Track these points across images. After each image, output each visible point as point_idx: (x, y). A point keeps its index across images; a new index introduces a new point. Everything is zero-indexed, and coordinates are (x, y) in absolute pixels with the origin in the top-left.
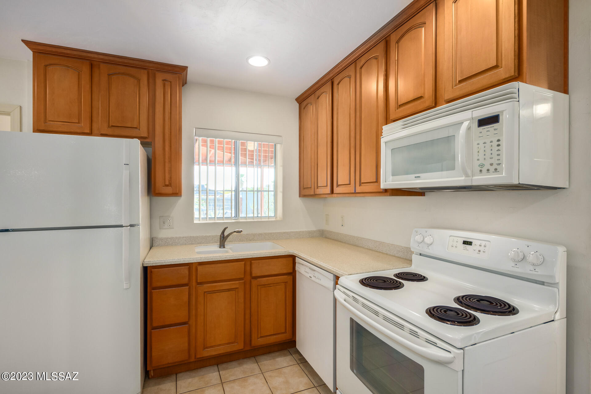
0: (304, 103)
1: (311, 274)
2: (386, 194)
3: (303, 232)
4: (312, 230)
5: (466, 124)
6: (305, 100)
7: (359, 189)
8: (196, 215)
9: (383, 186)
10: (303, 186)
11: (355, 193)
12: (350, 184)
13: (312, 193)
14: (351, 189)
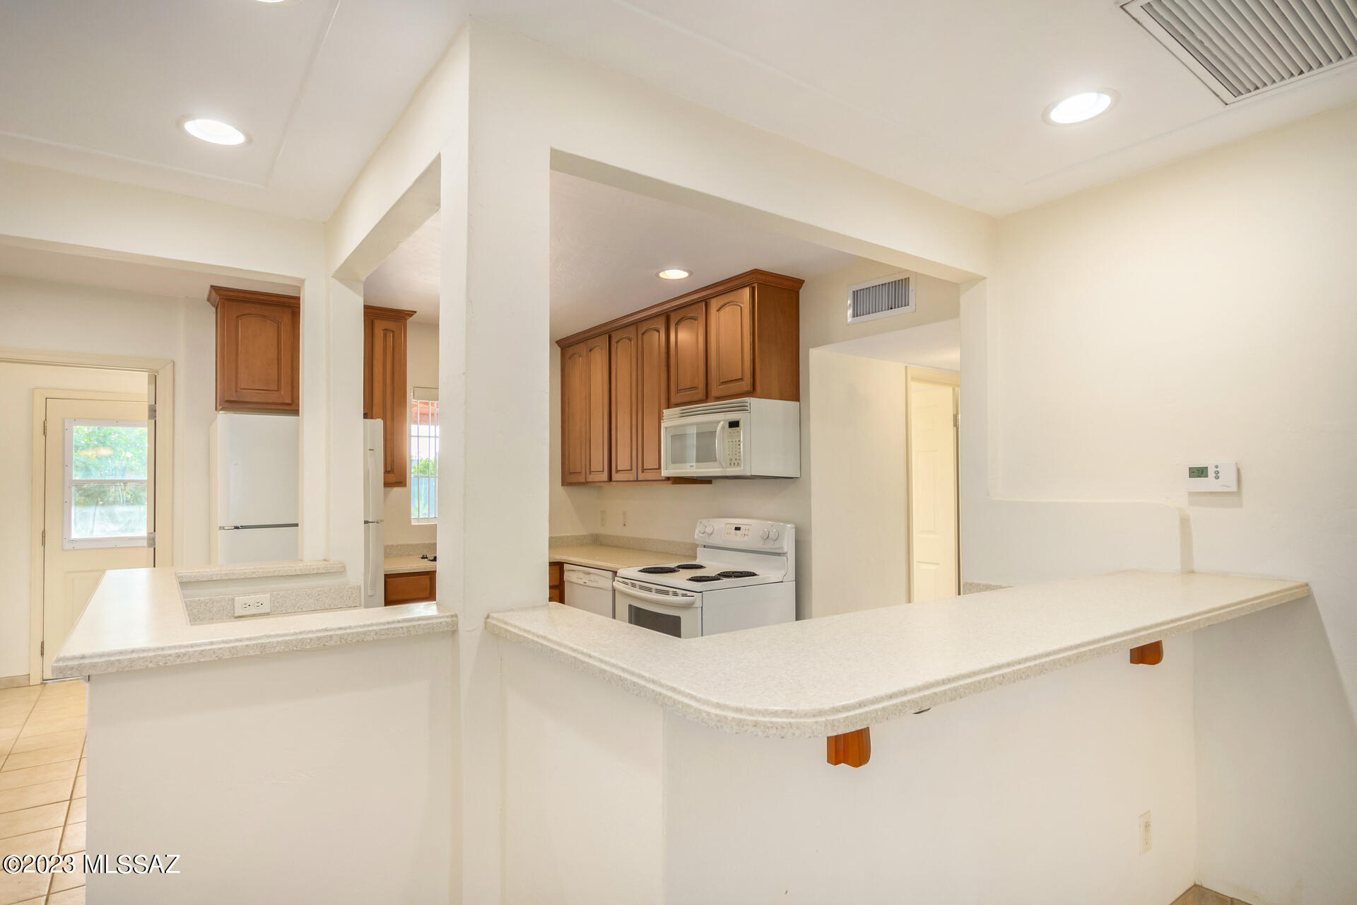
0: (570, 351)
1: (585, 579)
2: (667, 482)
3: (568, 537)
4: (583, 534)
5: (722, 423)
6: (570, 345)
7: (641, 476)
8: (414, 514)
9: (665, 473)
10: (569, 470)
11: (637, 481)
12: (631, 470)
13: (583, 480)
14: (632, 476)
